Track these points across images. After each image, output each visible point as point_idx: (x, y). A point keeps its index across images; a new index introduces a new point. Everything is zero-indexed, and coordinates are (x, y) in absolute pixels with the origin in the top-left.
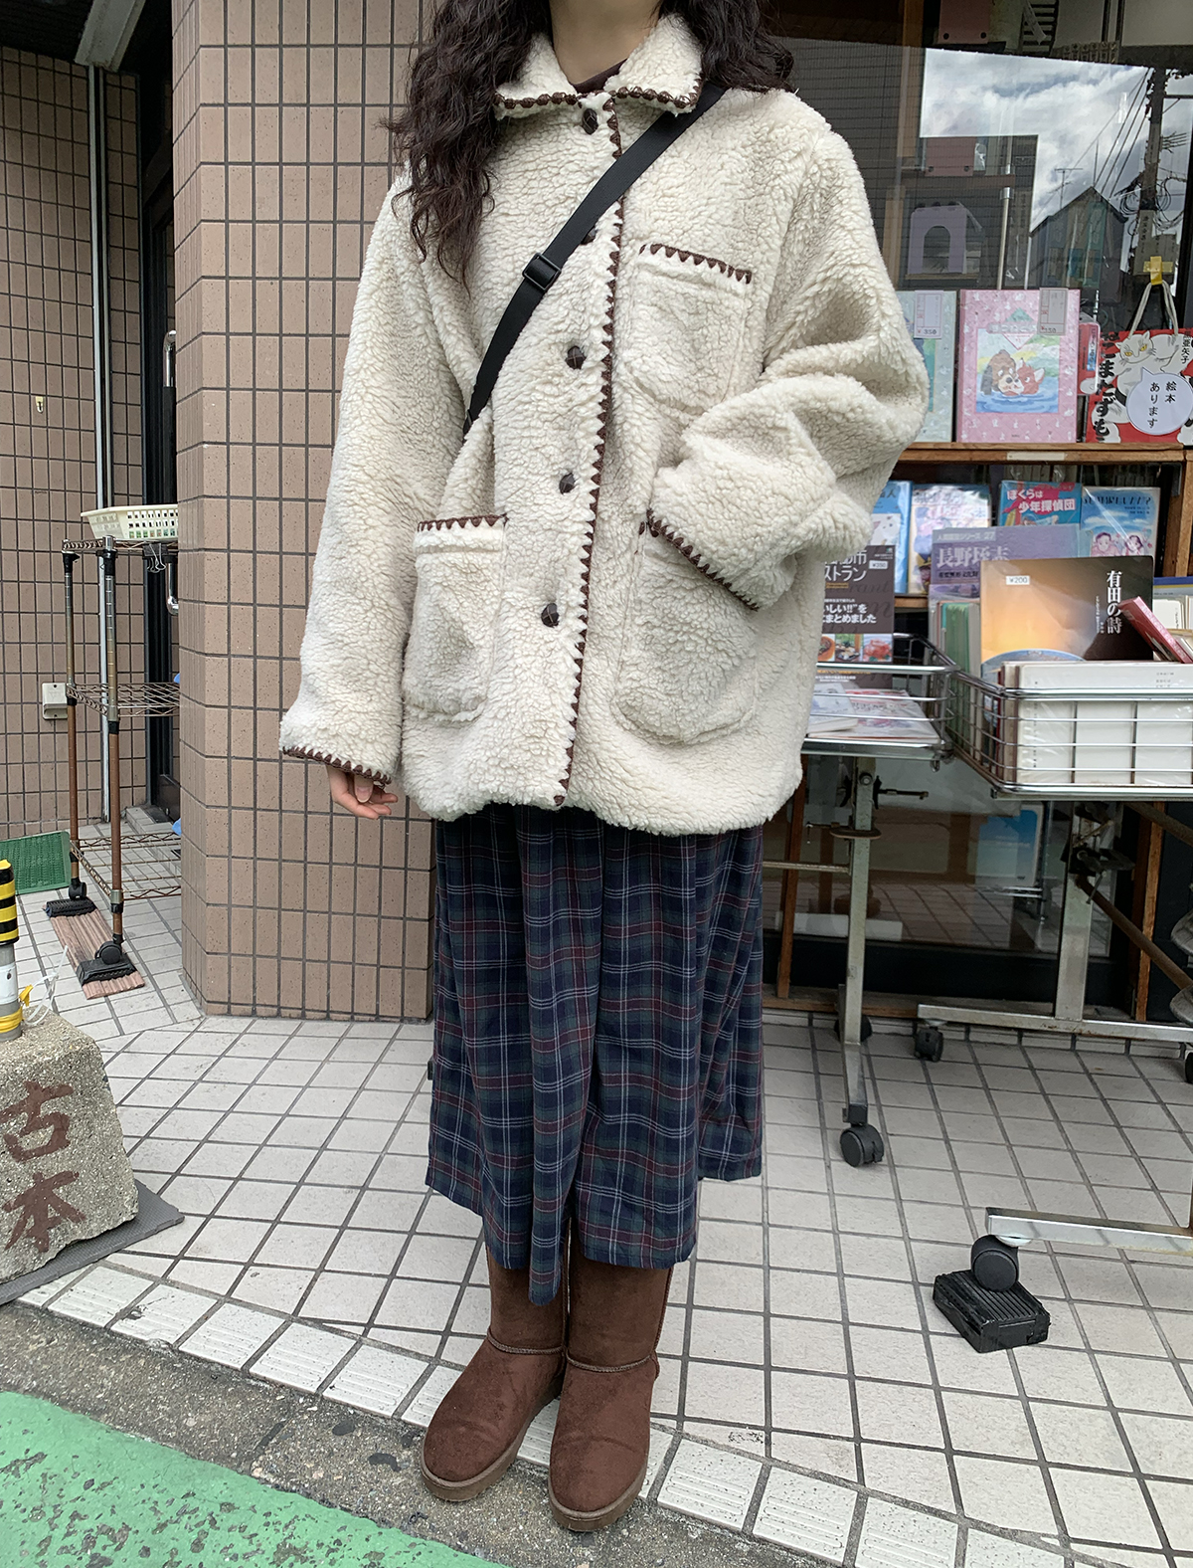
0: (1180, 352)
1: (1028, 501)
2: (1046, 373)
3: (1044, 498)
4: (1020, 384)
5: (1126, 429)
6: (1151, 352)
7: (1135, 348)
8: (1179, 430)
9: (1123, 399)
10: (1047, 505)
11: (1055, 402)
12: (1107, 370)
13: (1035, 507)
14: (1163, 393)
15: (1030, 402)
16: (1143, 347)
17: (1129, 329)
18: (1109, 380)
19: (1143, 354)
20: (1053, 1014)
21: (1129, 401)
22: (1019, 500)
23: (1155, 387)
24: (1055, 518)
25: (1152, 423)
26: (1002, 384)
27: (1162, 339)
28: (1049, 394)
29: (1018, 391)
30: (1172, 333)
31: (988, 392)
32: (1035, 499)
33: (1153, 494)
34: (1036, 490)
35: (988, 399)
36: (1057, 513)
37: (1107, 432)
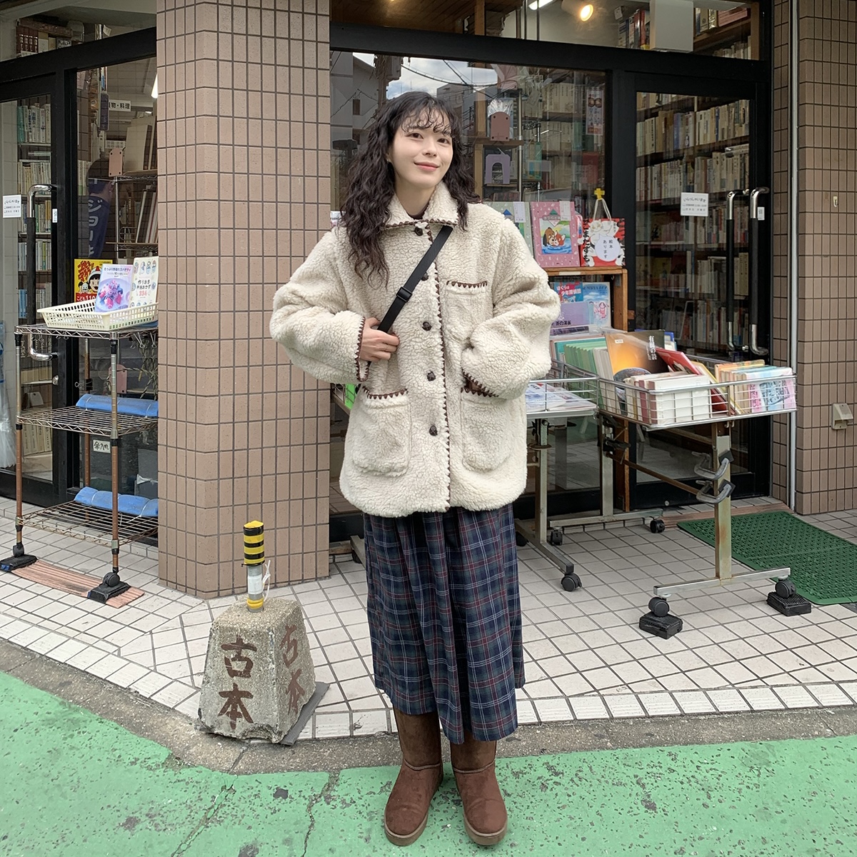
0: (612, 228)
1: (565, 291)
2: (566, 237)
3: (570, 289)
4: (557, 241)
5: (596, 259)
6: (602, 227)
7: (596, 226)
8: (615, 260)
9: (593, 246)
10: (571, 292)
11: (570, 249)
12: (586, 236)
13: (567, 293)
14: (608, 244)
15: (561, 249)
16: (599, 226)
17: (592, 218)
18: (587, 238)
19: (599, 228)
20: (601, 514)
21: (596, 247)
22: (561, 290)
23: (605, 242)
24: (574, 297)
25: (605, 256)
26: (550, 241)
27: (605, 222)
28: (568, 246)
29: (557, 245)
30: (609, 220)
31: (546, 245)
32: (567, 290)
33: (607, 284)
34: (567, 286)
35: (546, 248)
36: (575, 295)
37: (589, 260)
